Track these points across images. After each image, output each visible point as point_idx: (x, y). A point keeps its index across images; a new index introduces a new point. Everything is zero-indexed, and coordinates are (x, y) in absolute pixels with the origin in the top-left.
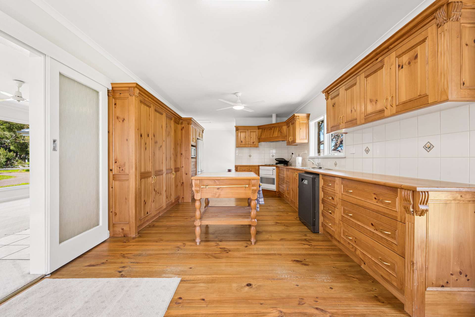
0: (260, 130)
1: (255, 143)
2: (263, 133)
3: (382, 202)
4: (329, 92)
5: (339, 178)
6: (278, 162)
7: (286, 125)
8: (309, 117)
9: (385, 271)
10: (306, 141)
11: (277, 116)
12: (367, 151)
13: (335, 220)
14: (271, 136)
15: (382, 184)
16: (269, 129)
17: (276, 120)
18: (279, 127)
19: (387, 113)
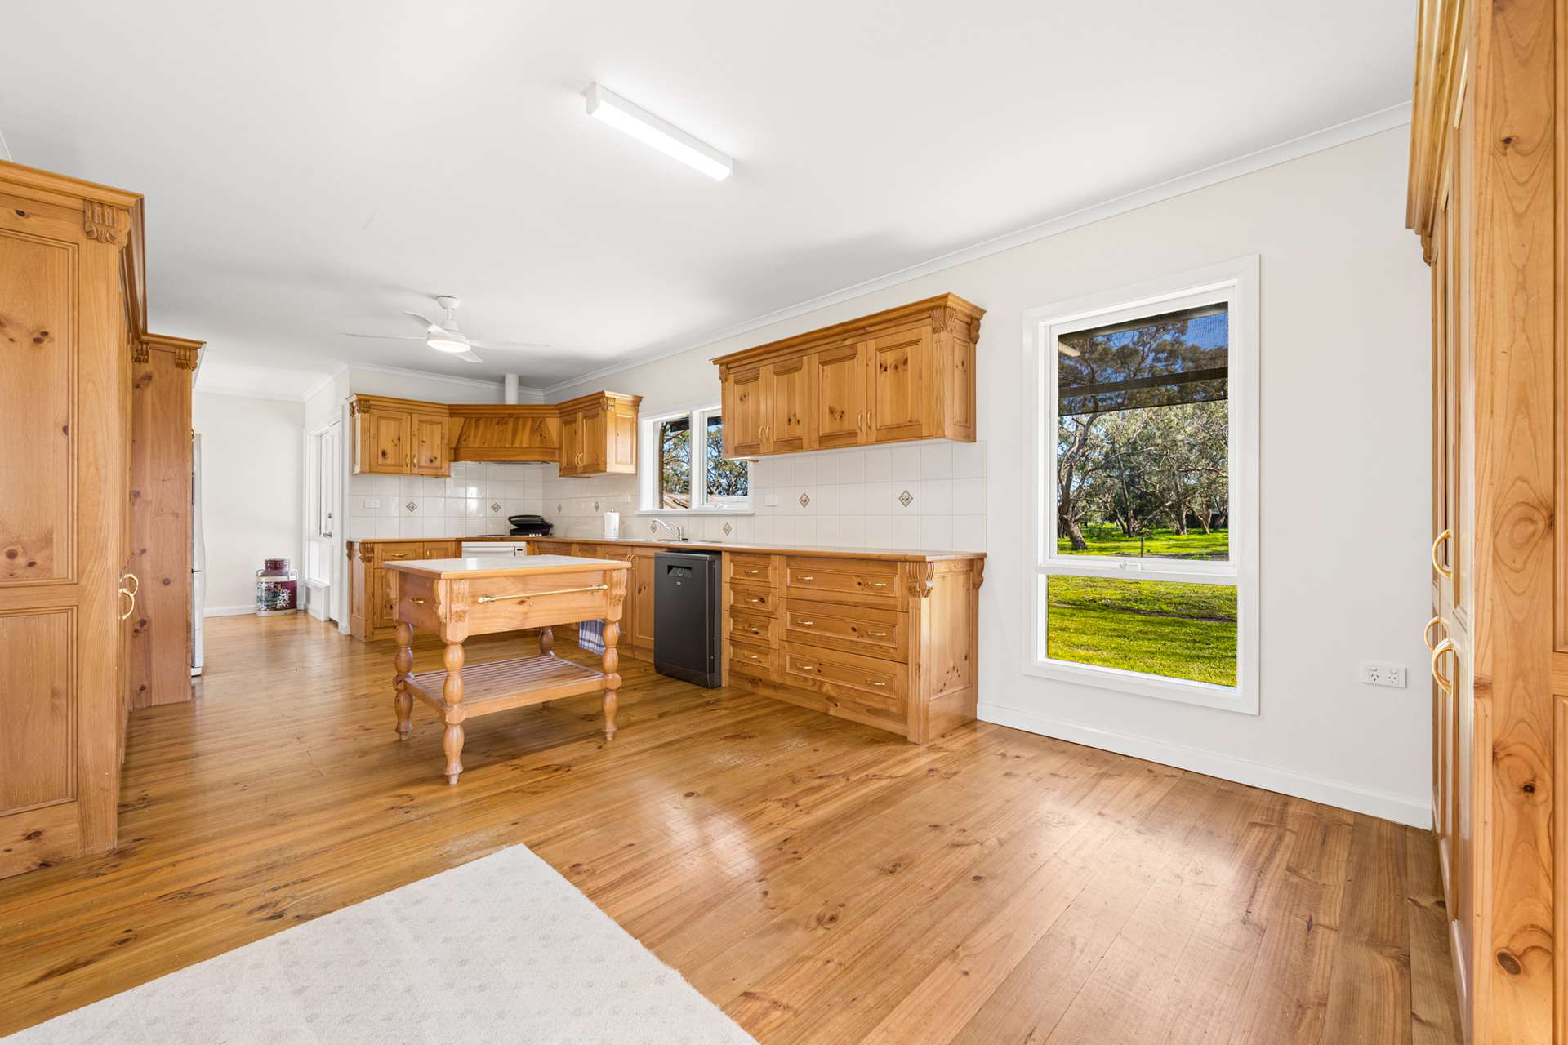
0: (459, 421)
1: (436, 463)
2: (472, 432)
3: (871, 587)
4: (729, 366)
5: (780, 555)
6: (516, 527)
7: (558, 415)
8: (639, 405)
9: (877, 698)
10: (631, 469)
11: (524, 382)
12: (805, 501)
13: (769, 644)
14: (507, 445)
15: (874, 557)
16: (497, 419)
17: (520, 395)
18: (533, 418)
19: (862, 437)
